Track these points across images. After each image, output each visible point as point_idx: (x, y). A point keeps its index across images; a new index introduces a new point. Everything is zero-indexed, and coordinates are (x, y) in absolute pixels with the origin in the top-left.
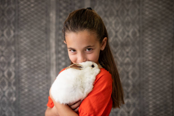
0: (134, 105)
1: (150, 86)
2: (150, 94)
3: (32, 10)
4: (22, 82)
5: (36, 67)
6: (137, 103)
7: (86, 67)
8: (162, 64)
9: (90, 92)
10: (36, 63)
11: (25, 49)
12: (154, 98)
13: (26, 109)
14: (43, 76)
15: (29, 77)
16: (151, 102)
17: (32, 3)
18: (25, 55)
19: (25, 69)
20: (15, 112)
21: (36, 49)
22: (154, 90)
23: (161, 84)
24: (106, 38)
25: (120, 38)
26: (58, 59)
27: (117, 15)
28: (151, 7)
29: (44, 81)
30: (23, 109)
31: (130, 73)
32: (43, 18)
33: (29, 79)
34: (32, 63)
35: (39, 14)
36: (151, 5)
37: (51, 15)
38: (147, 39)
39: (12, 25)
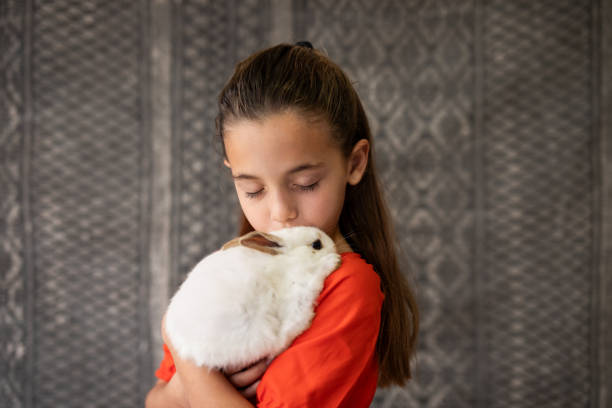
0: (448, 375)
1: (518, 313)
2: (518, 341)
3: (89, 34)
4: (48, 292)
5: (99, 239)
6: (461, 368)
7: (294, 246)
8: (558, 234)
9: (300, 333)
10: (98, 225)
11: (57, 172)
12: (532, 356)
13: (60, 386)
14: (124, 269)
15: (72, 271)
16: (518, 369)
17: (88, 12)
18: (56, 194)
19: (59, 244)
20: (22, 398)
21: (100, 173)
22: (532, 327)
23: (555, 307)
24: (362, 142)
25: (396, 141)
26: (179, 209)
27: (388, 62)
28: (511, 36)
29: (126, 290)
30: (50, 386)
31: (433, 265)
32: (127, 65)
33: (73, 279)
34: (85, 223)
35: (114, 50)
36: (510, 29)
37: (156, 54)
38: (500, 147)
39: (11, 87)
